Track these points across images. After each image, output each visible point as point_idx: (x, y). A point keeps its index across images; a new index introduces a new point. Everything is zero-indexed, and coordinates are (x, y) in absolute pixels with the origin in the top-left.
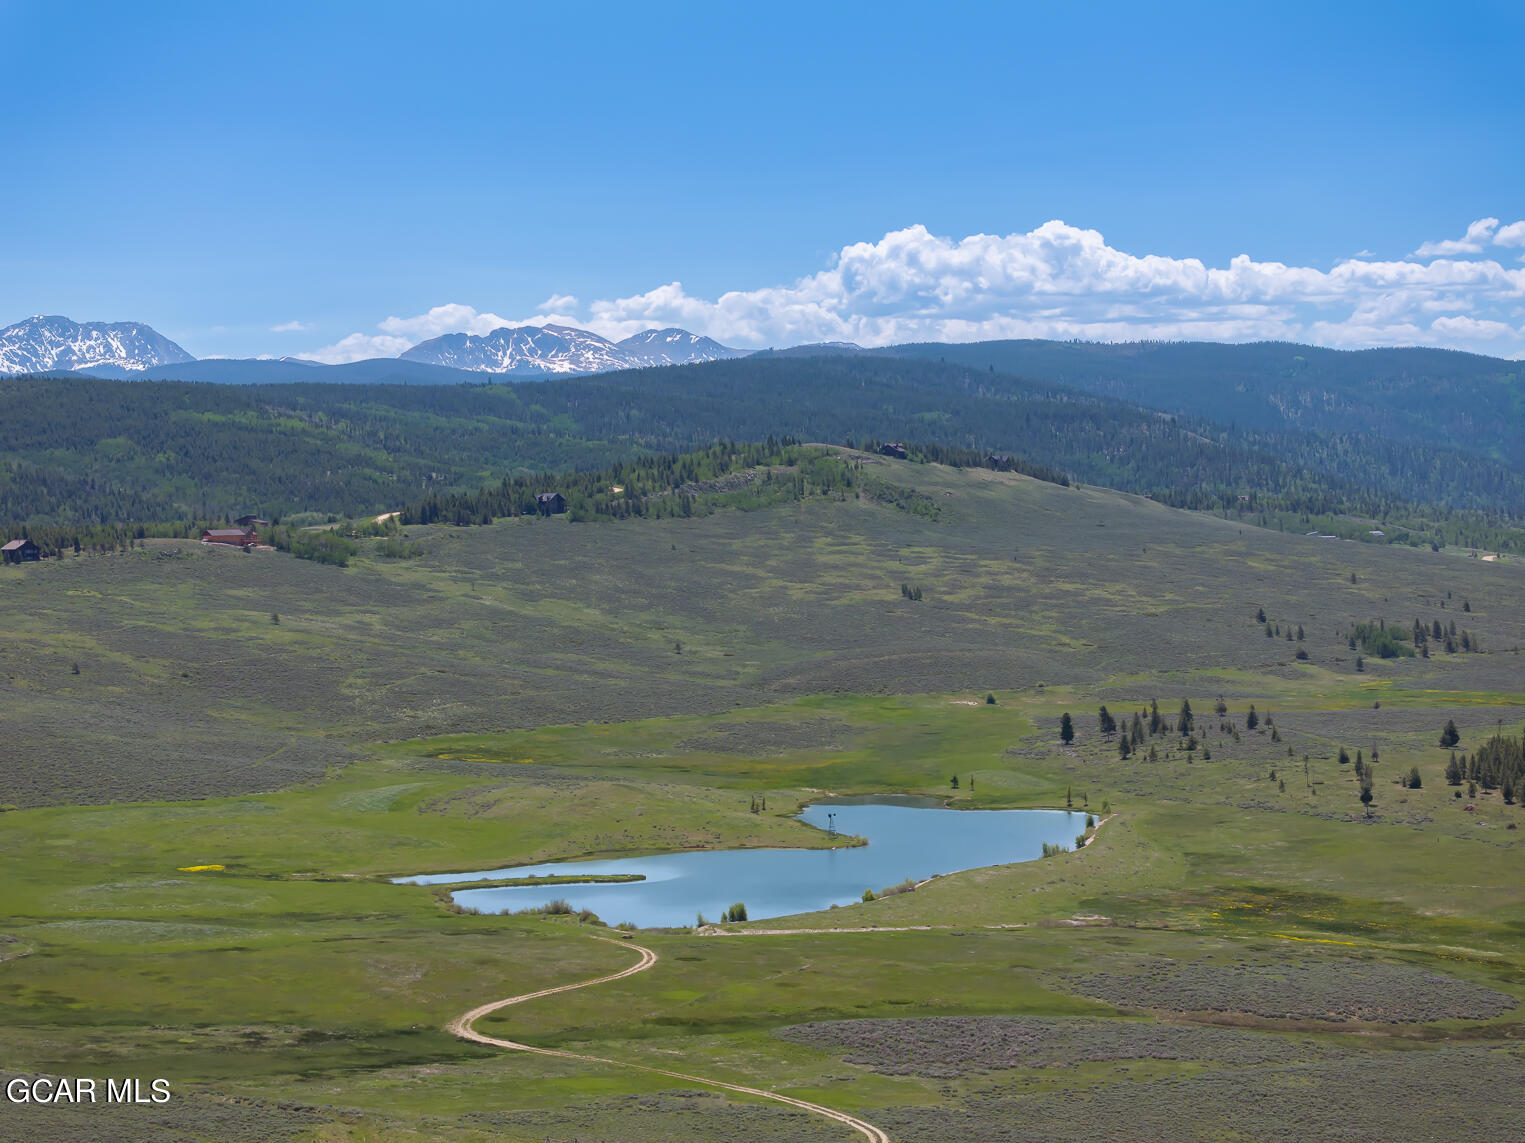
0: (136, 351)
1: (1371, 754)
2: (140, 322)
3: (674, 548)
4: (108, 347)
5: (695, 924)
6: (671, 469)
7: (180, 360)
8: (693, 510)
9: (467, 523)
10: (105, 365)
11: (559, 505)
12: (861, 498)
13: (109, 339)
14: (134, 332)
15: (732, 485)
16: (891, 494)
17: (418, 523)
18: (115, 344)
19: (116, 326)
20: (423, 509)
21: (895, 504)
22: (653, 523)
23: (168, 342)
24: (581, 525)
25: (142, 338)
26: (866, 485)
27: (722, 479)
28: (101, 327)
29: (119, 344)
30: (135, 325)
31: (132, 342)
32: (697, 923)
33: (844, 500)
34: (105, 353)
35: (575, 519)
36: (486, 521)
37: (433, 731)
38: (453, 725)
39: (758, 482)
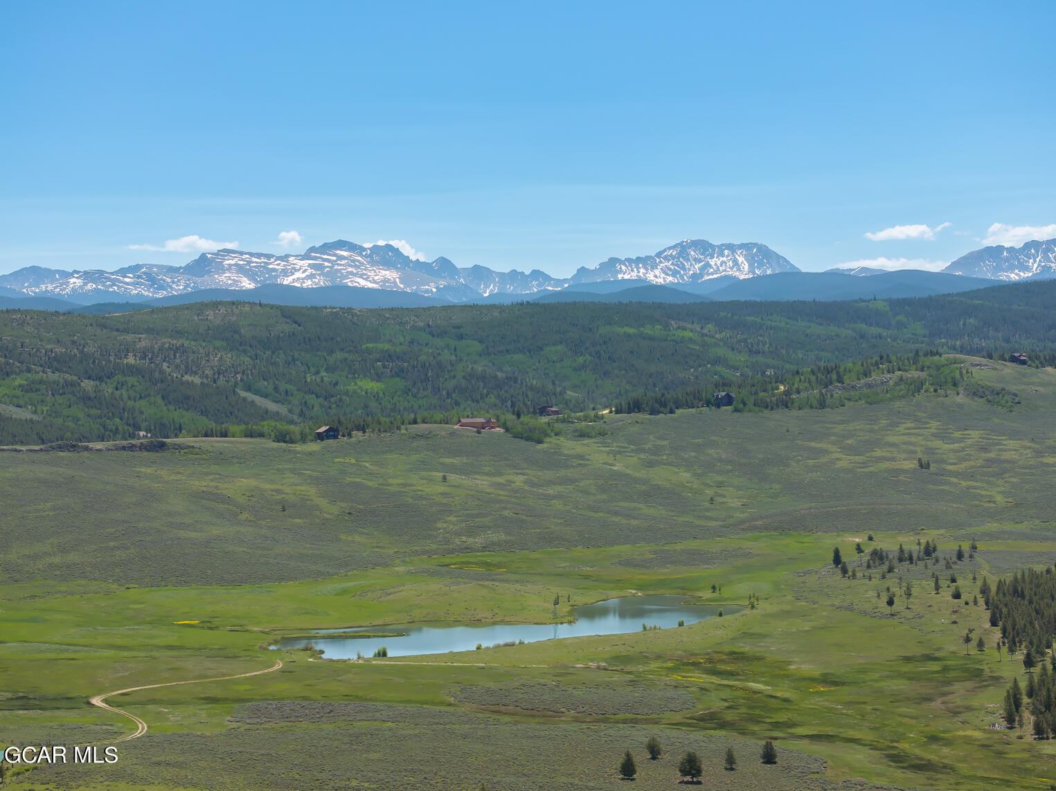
0: (756, 265)
1: (972, 578)
2: (759, 242)
3: (788, 431)
4: (735, 262)
5: (356, 657)
6: (829, 376)
7: (787, 269)
8: (827, 404)
9: (659, 412)
10: (726, 276)
11: (729, 400)
12: (960, 395)
13: (737, 256)
14: (755, 250)
15: (869, 386)
16: (984, 392)
17: (625, 413)
18: (741, 259)
19: (742, 246)
20: (629, 404)
21: (985, 399)
22: (795, 413)
23: (779, 257)
24: (738, 414)
25: (759, 253)
26: (967, 385)
27: (863, 381)
28: (731, 247)
29: (743, 259)
30: (755, 245)
31: (753, 258)
32: (357, 657)
33: (946, 396)
34: (733, 266)
35: (736, 410)
36: (672, 412)
37: (469, 551)
38: (484, 547)
39: (891, 383)
